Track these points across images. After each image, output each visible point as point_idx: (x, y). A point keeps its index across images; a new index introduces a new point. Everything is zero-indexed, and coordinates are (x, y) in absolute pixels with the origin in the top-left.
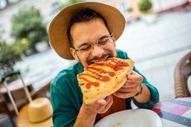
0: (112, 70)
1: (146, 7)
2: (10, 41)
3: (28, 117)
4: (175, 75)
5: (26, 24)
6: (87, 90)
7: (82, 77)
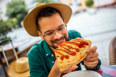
1: (90, 4)
2: (5, 19)
3: (15, 69)
4: (109, 48)
5: (16, 9)
6: (61, 61)
7: (57, 51)
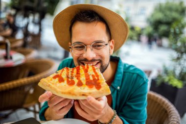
0: (84, 82)
